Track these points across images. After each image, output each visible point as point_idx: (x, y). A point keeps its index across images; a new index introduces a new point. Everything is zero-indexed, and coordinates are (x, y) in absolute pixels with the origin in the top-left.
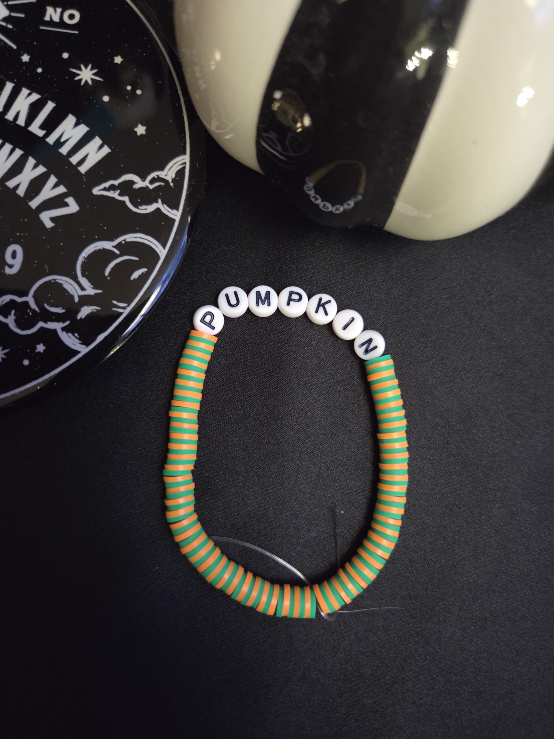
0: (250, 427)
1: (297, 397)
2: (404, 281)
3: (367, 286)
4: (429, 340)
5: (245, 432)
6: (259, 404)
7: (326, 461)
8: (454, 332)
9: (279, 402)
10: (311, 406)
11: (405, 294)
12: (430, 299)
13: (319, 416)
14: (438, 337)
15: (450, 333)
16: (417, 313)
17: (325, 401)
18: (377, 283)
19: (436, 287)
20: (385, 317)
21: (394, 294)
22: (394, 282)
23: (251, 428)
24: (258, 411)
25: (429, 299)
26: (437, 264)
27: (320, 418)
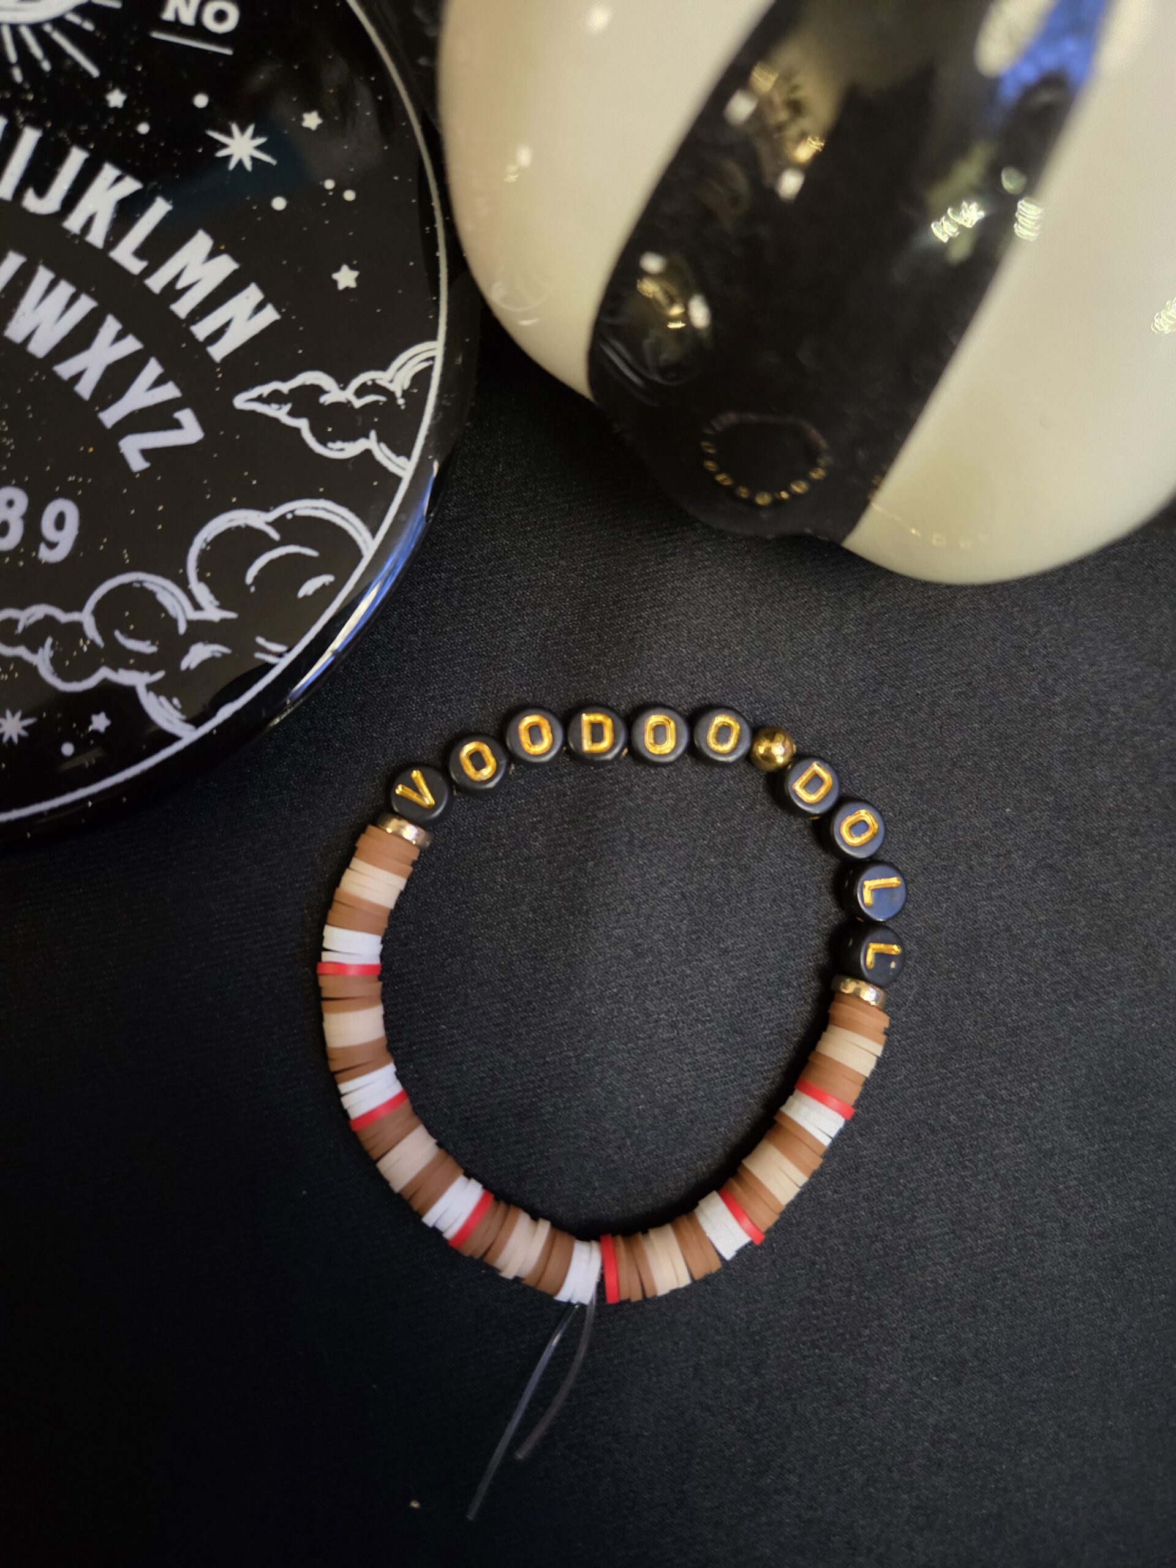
0: (520, 923)
1: (624, 871)
2: (870, 649)
3: (793, 653)
4: (911, 778)
5: (511, 933)
6: (544, 878)
7: (671, 1010)
8: (965, 767)
9: (586, 876)
10: (652, 891)
11: (870, 676)
12: (923, 693)
13: (665, 915)
14: (929, 774)
15: (957, 768)
16: (892, 720)
17: (681, 884)
18: (814, 649)
19: (937, 669)
20: (823, 721)
21: (847, 675)
22: (850, 650)
23: (524, 926)
24: (541, 891)
25: (919, 693)
26: (944, 620)
27: (668, 918)
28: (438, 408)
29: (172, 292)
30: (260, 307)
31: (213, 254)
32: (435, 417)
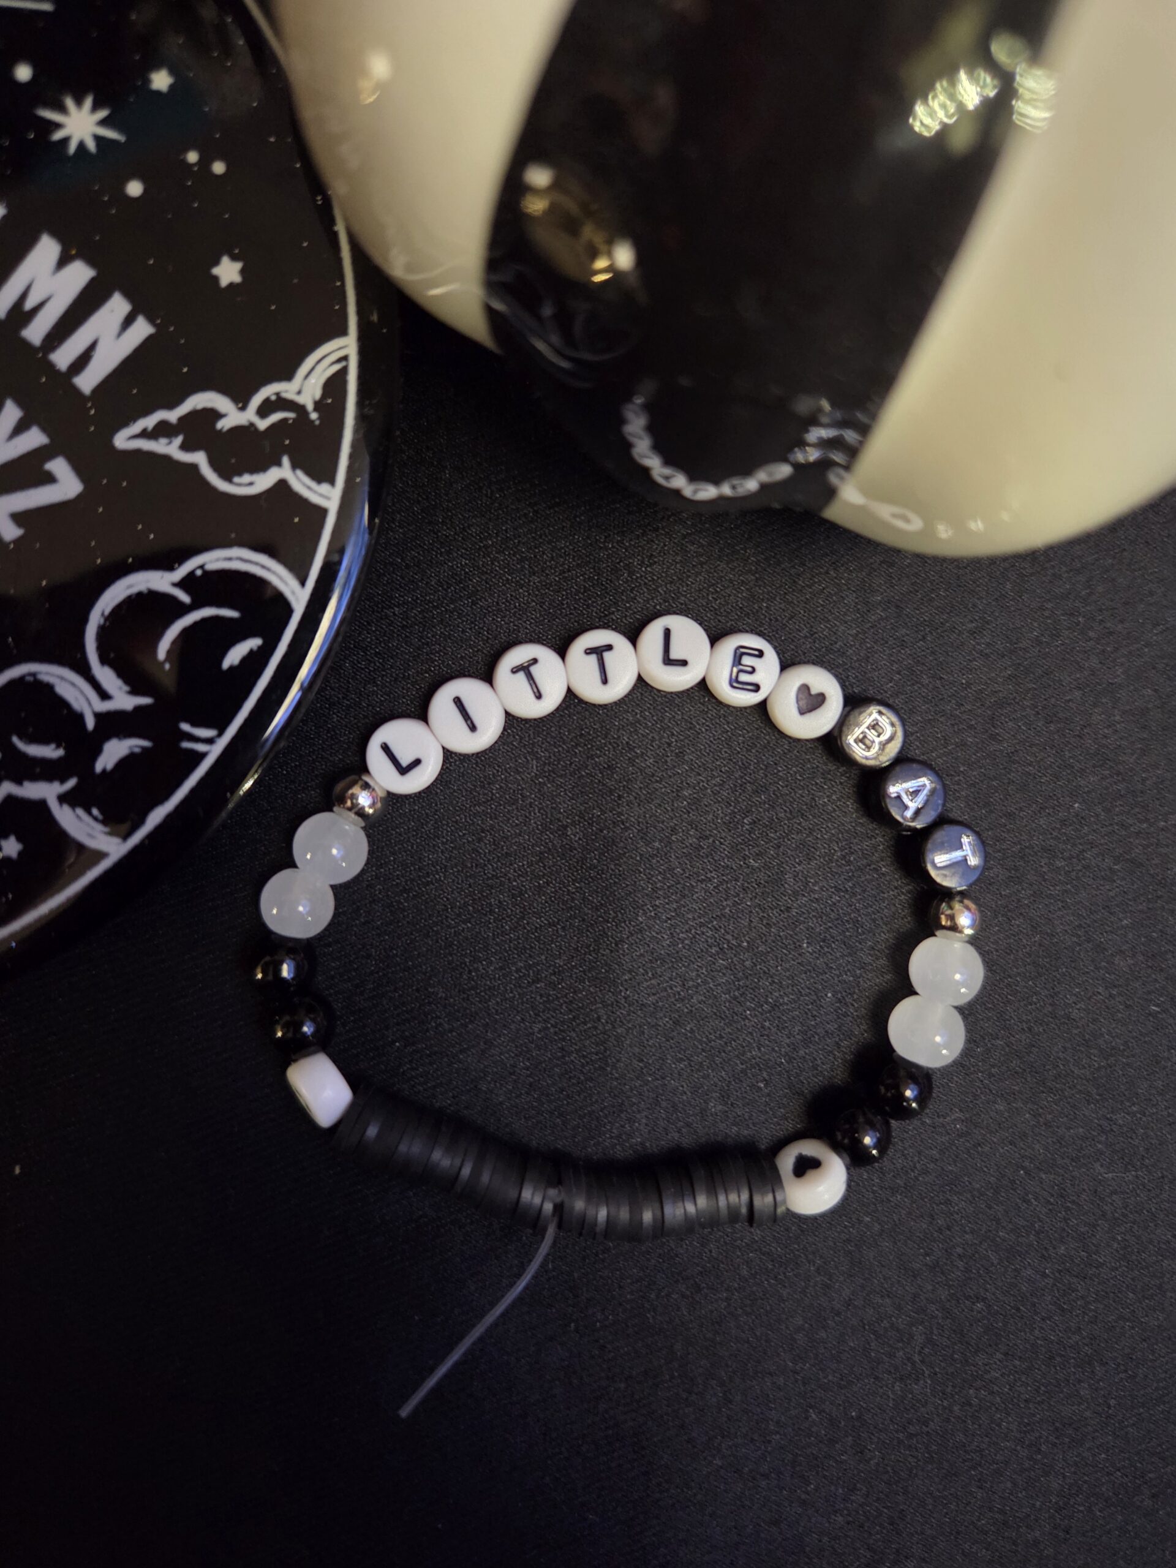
28: (361, 417)
29: (20, 315)
30: (128, 321)
31: (63, 261)
32: (356, 431)
